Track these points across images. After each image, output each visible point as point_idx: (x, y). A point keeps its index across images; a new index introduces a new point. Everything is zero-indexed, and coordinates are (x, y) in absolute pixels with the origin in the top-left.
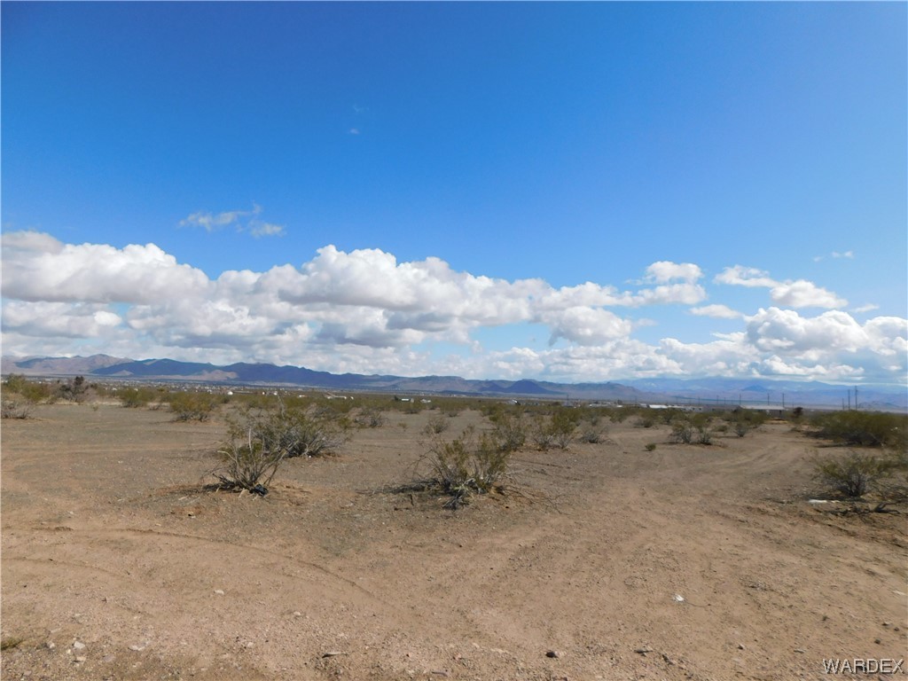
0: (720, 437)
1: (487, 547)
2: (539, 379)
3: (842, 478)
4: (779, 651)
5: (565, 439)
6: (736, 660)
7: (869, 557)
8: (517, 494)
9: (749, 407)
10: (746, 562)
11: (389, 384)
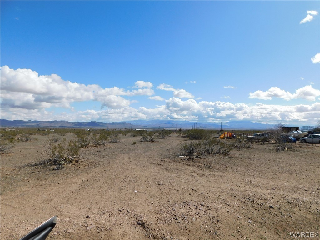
0: (156, 139)
1: (70, 183)
2: (97, 121)
3: (188, 149)
4: (163, 202)
5: (104, 142)
6: (150, 207)
7: (192, 171)
8: (84, 162)
9: (167, 129)
10: (158, 177)
11: (36, 124)
